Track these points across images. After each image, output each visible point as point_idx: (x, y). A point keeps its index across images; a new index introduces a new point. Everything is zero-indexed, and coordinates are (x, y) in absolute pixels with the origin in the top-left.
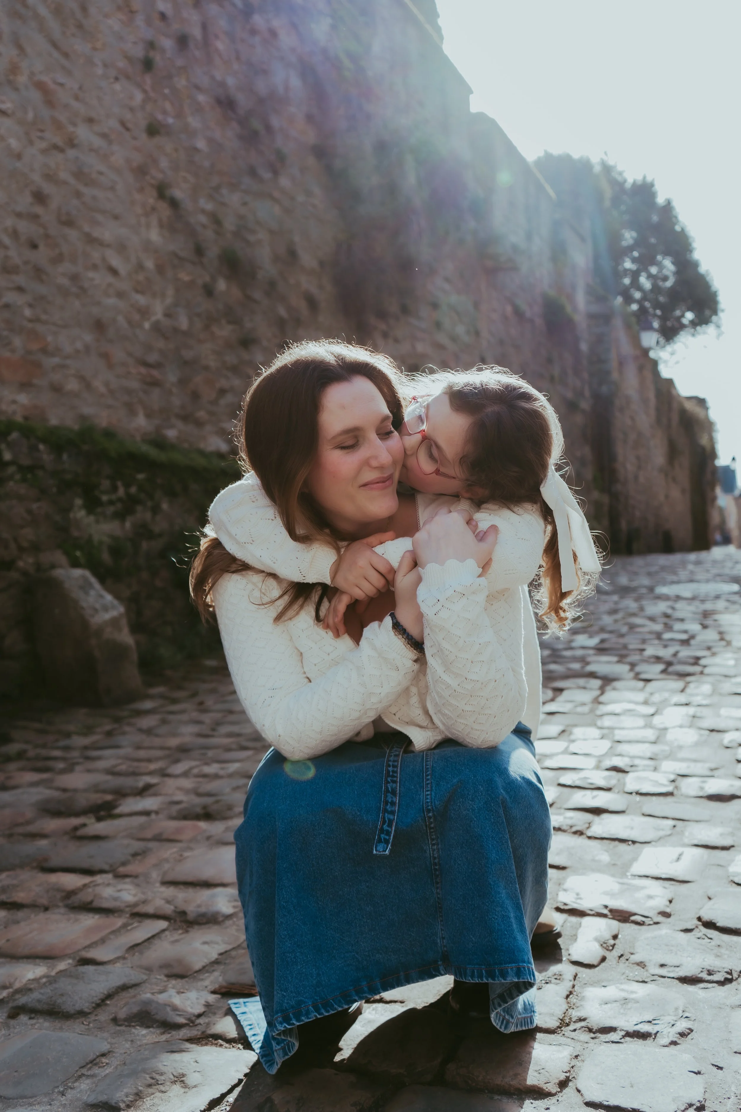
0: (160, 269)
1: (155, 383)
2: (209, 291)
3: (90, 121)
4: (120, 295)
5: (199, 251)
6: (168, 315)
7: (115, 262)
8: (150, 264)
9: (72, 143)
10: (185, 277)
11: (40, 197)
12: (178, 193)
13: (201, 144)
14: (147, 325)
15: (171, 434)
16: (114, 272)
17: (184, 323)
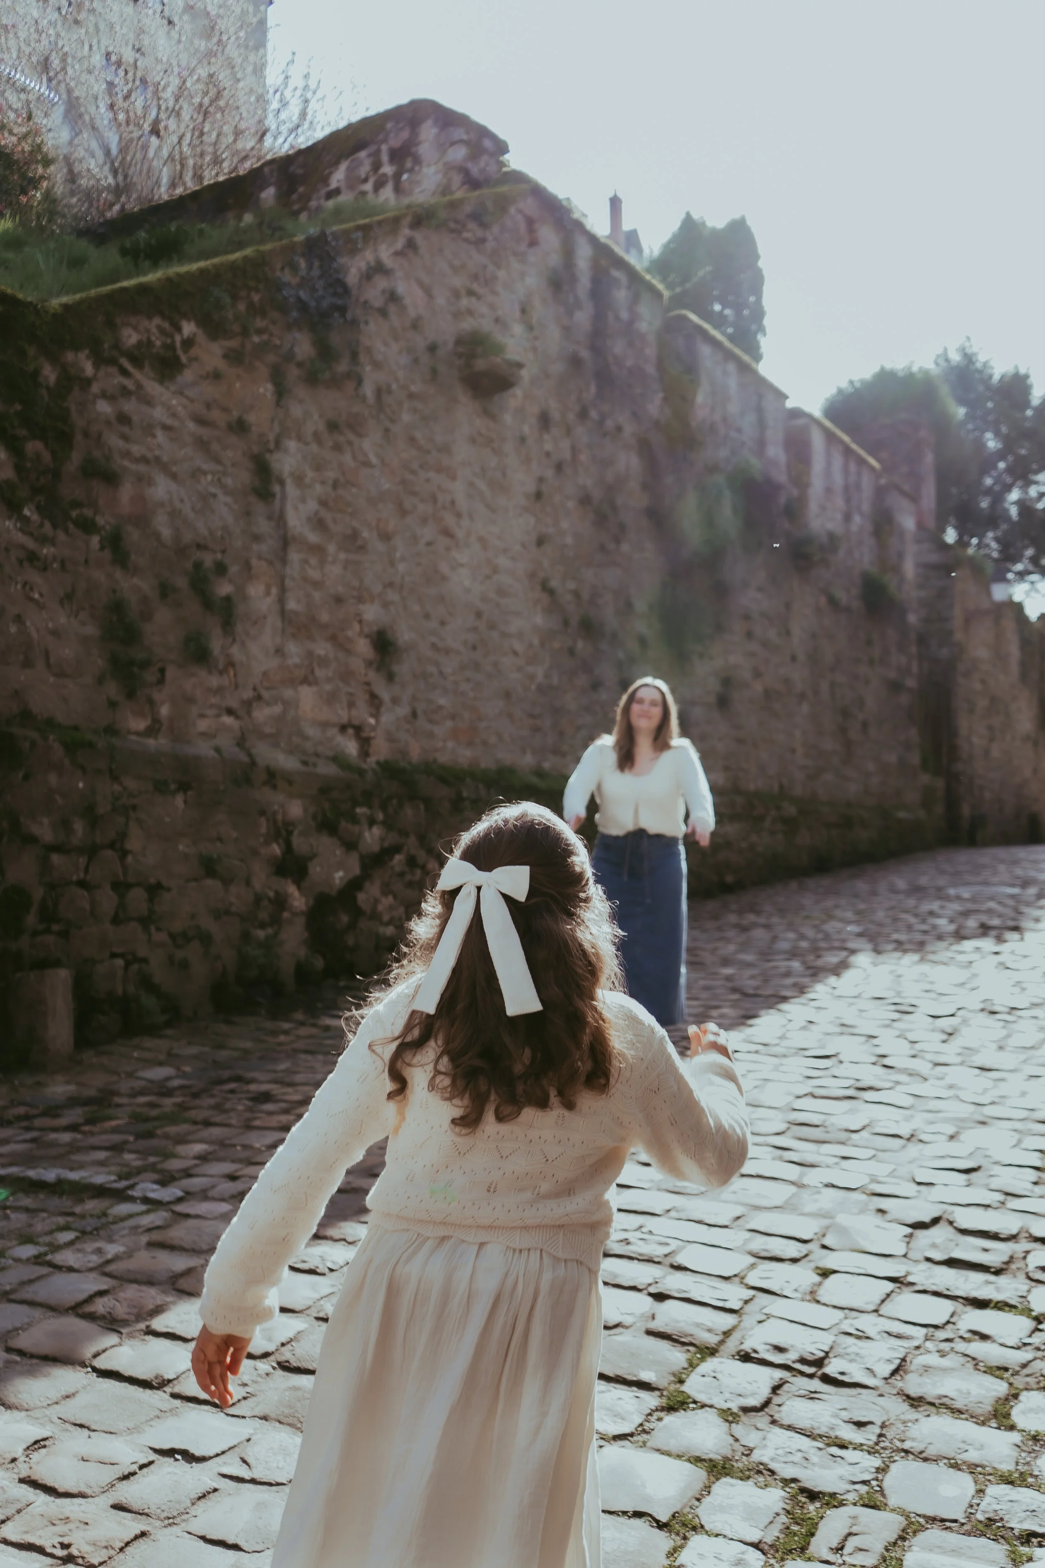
0: (542, 644)
1: (536, 729)
2: (571, 652)
3: (505, 551)
4: (519, 669)
5: (566, 623)
6: (547, 676)
7: (518, 647)
8: (536, 642)
9: (495, 570)
10: (556, 645)
11: (479, 615)
12: (554, 583)
13: (569, 540)
14: (533, 687)
15: (546, 765)
16: (515, 653)
17: (555, 680)
